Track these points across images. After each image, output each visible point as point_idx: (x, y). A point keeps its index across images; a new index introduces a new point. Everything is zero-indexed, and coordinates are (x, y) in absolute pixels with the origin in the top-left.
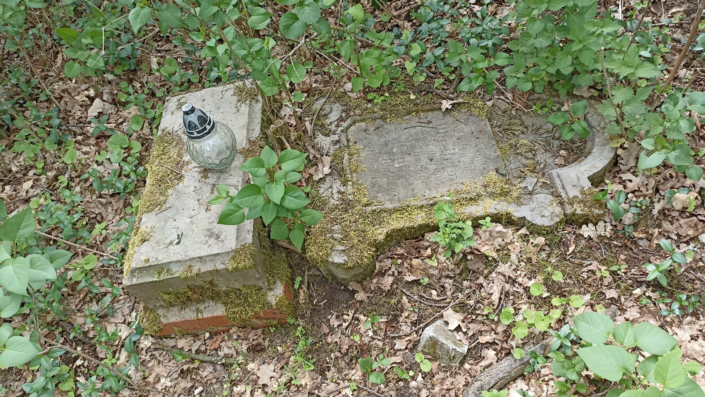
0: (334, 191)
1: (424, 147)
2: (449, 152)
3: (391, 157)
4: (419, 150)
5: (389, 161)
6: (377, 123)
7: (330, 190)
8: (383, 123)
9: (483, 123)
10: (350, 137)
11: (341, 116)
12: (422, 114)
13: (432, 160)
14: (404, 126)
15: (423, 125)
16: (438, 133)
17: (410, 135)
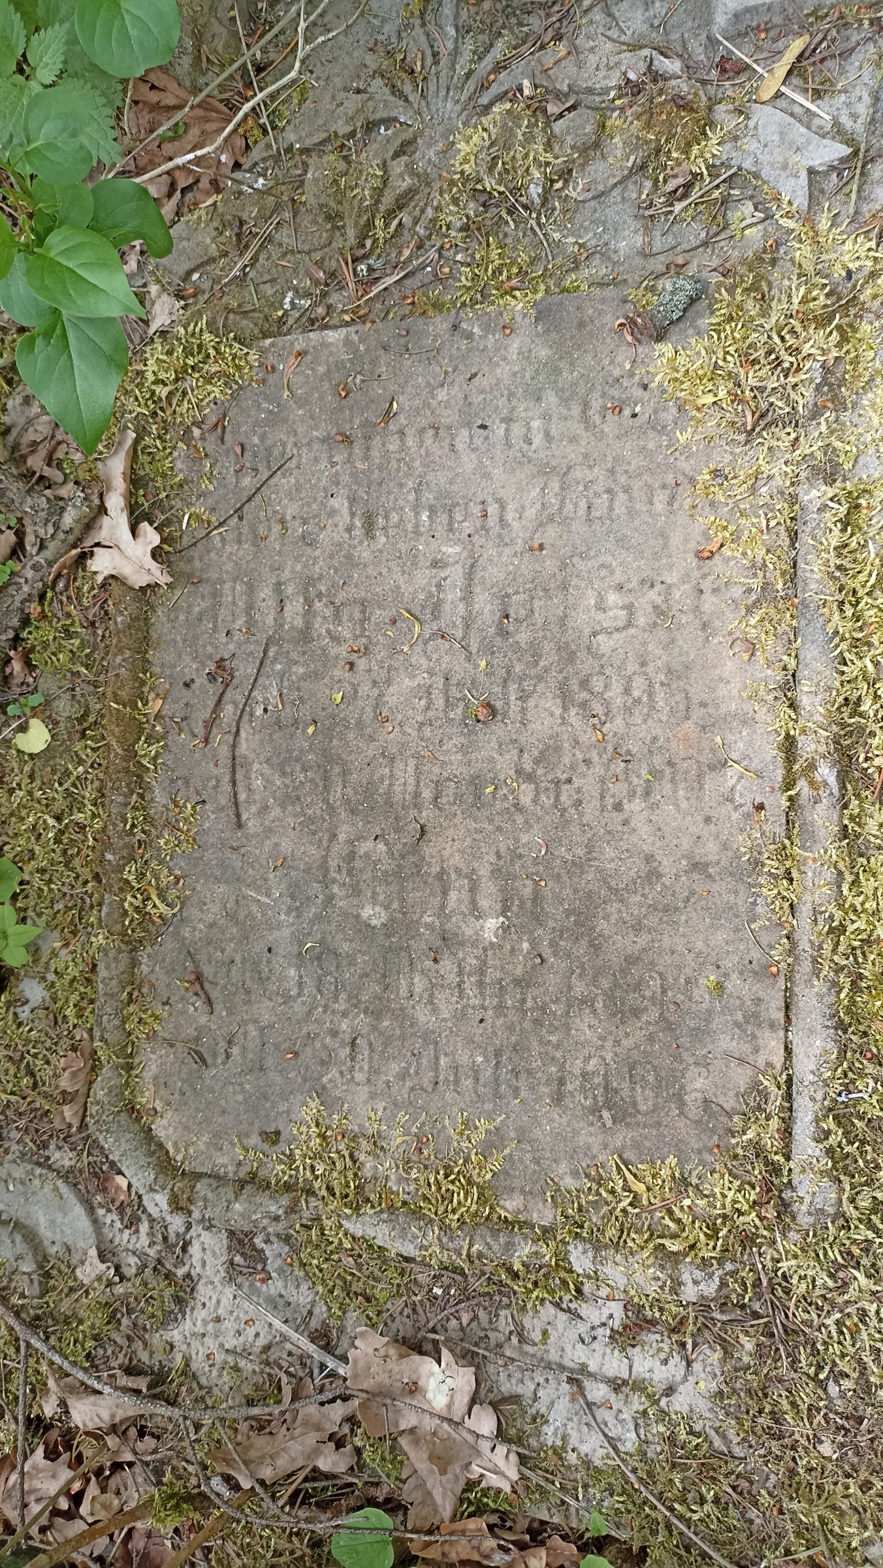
0: (614, 1364)
1: (390, 736)
2: (452, 595)
3: (418, 946)
4: (405, 773)
5: (447, 966)
6: (160, 977)
7: (597, 1392)
8: (168, 943)
9: (287, 368)
10: (225, 1161)
11: (67, 1175)
12: (155, 705)
13: (493, 711)
14: (213, 821)
15: (228, 712)
16: (305, 635)
17: (288, 799)
